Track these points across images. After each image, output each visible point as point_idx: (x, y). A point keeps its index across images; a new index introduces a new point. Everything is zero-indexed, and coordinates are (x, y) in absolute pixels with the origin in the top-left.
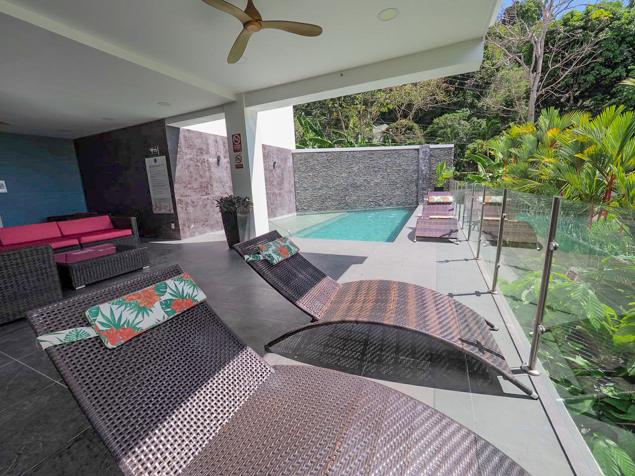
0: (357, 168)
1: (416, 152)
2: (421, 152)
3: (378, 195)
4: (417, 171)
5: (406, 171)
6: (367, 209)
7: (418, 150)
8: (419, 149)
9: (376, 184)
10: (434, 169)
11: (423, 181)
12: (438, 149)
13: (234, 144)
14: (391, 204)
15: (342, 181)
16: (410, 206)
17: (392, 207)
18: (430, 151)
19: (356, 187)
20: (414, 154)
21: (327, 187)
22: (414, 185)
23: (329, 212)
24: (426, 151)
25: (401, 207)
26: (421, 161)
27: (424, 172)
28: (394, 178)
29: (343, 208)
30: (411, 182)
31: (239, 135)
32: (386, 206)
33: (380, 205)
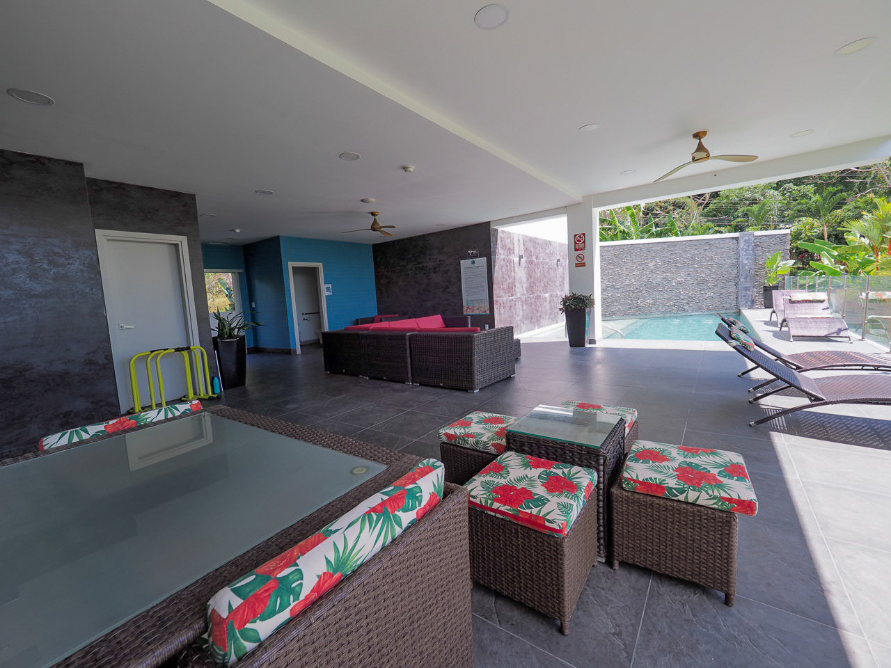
0: (653, 263)
1: (735, 241)
2: (741, 241)
3: (682, 297)
4: (737, 265)
5: (720, 266)
6: (668, 315)
7: (737, 239)
8: (738, 237)
9: (679, 283)
10: (761, 263)
11: (745, 278)
12: (766, 236)
13: (576, 243)
14: (700, 308)
15: (633, 281)
16: (728, 311)
17: (701, 313)
18: (755, 239)
19: (651, 287)
20: (732, 244)
21: (613, 287)
22: (732, 283)
23: (616, 318)
24: (749, 240)
25: (713, 313)
26: (742, 253)
27: (747, 267)
28: (704, 275)
29: (633, 314)
30: (728, 280)
31: (584, 234)
32: (693, 311)
33: (684, 310)
